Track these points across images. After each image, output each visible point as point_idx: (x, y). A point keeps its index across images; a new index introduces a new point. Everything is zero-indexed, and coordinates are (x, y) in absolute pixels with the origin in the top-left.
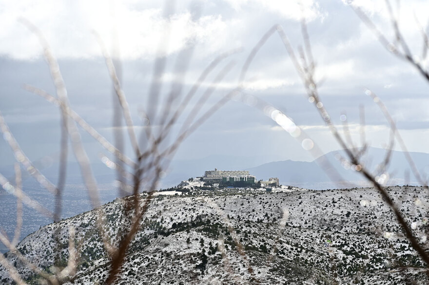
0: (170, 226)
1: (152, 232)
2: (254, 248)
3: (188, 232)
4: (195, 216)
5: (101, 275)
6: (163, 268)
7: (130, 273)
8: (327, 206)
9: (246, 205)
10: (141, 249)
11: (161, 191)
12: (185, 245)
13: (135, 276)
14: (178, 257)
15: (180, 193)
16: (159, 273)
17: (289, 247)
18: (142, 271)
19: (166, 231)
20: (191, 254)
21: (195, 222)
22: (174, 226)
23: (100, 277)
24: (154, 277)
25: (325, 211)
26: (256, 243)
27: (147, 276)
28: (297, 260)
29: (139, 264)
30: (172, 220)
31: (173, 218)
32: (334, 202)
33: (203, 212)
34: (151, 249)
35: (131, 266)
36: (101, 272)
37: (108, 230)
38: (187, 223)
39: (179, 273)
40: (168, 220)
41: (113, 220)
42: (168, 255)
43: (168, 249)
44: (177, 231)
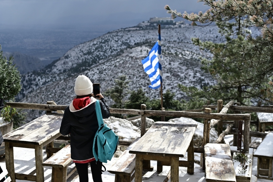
0: (134, 44)
1: (125, 47)
2: (172, 54)
3: (141, 47)
4: (145, 39)
5: (102, 67)
6: (130, 64)
7: (115, 66)
8: (207, 33)
9: (169, 33)
10: (120, 55)
11: (129, 28)
12: (140, 53)
13: (117, 67)
14: (136, 59)
15: (138, 29)
16: (128, 66)
17: (188, 53)
18: (120, 65)
19: (131, 47)
20: (142, 57)
21: (145, 42)
22: (135, 44)
23: (101, 68)
24: (126, 68)
25: (206, 36)
26: (173, 51)
27: (123, 67)
28: (192, 59)
29: (119, 62)
30: (134, 41)
31: (135, 40)
32: (210, 31)
33: (149, 37)
34: (124, 55)
35: (115, 63)
36: (102, 66)
37: (105, 46)
38: (141, 43)
39: (137, 66)
40: (133, 41)
41: (108, 42)
42: (132, 58)
43: (132, 55)
44: (136, 46)
